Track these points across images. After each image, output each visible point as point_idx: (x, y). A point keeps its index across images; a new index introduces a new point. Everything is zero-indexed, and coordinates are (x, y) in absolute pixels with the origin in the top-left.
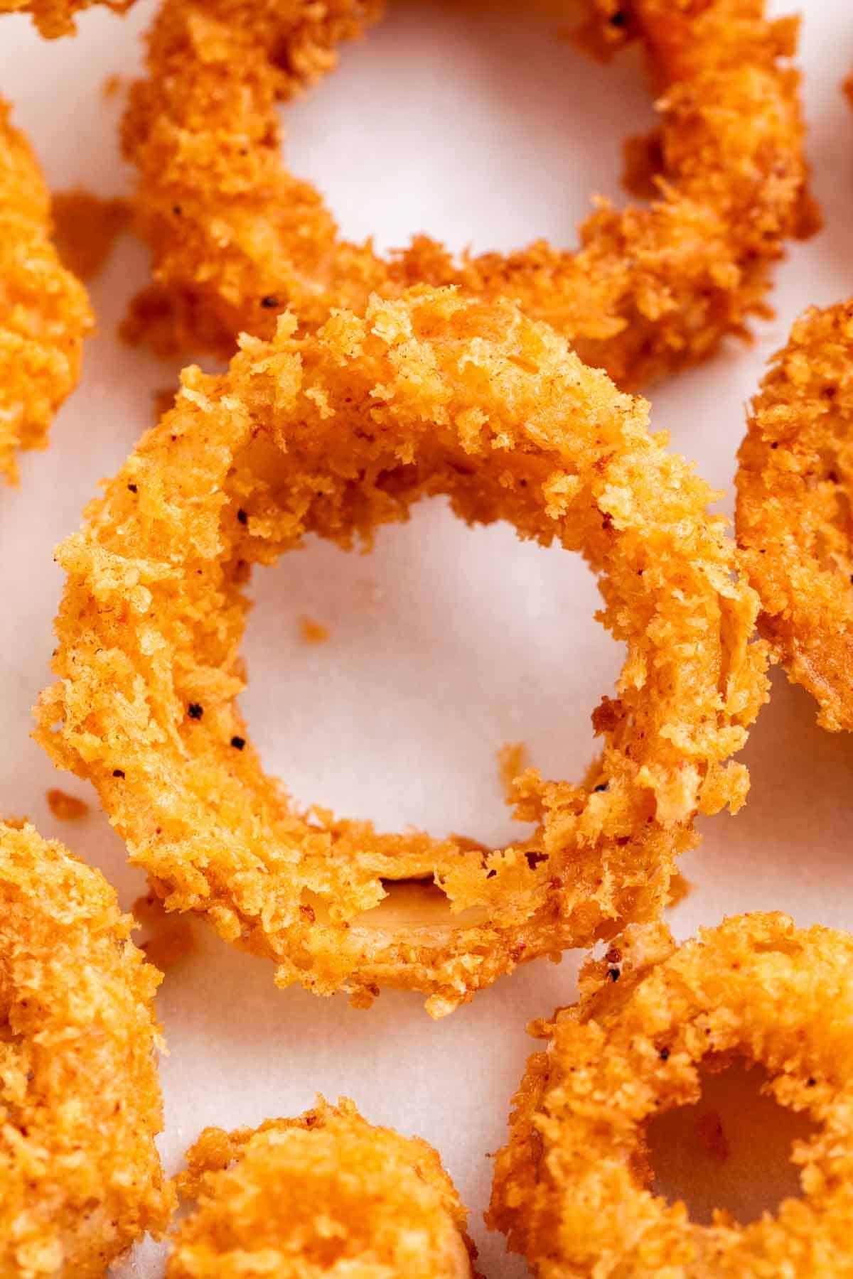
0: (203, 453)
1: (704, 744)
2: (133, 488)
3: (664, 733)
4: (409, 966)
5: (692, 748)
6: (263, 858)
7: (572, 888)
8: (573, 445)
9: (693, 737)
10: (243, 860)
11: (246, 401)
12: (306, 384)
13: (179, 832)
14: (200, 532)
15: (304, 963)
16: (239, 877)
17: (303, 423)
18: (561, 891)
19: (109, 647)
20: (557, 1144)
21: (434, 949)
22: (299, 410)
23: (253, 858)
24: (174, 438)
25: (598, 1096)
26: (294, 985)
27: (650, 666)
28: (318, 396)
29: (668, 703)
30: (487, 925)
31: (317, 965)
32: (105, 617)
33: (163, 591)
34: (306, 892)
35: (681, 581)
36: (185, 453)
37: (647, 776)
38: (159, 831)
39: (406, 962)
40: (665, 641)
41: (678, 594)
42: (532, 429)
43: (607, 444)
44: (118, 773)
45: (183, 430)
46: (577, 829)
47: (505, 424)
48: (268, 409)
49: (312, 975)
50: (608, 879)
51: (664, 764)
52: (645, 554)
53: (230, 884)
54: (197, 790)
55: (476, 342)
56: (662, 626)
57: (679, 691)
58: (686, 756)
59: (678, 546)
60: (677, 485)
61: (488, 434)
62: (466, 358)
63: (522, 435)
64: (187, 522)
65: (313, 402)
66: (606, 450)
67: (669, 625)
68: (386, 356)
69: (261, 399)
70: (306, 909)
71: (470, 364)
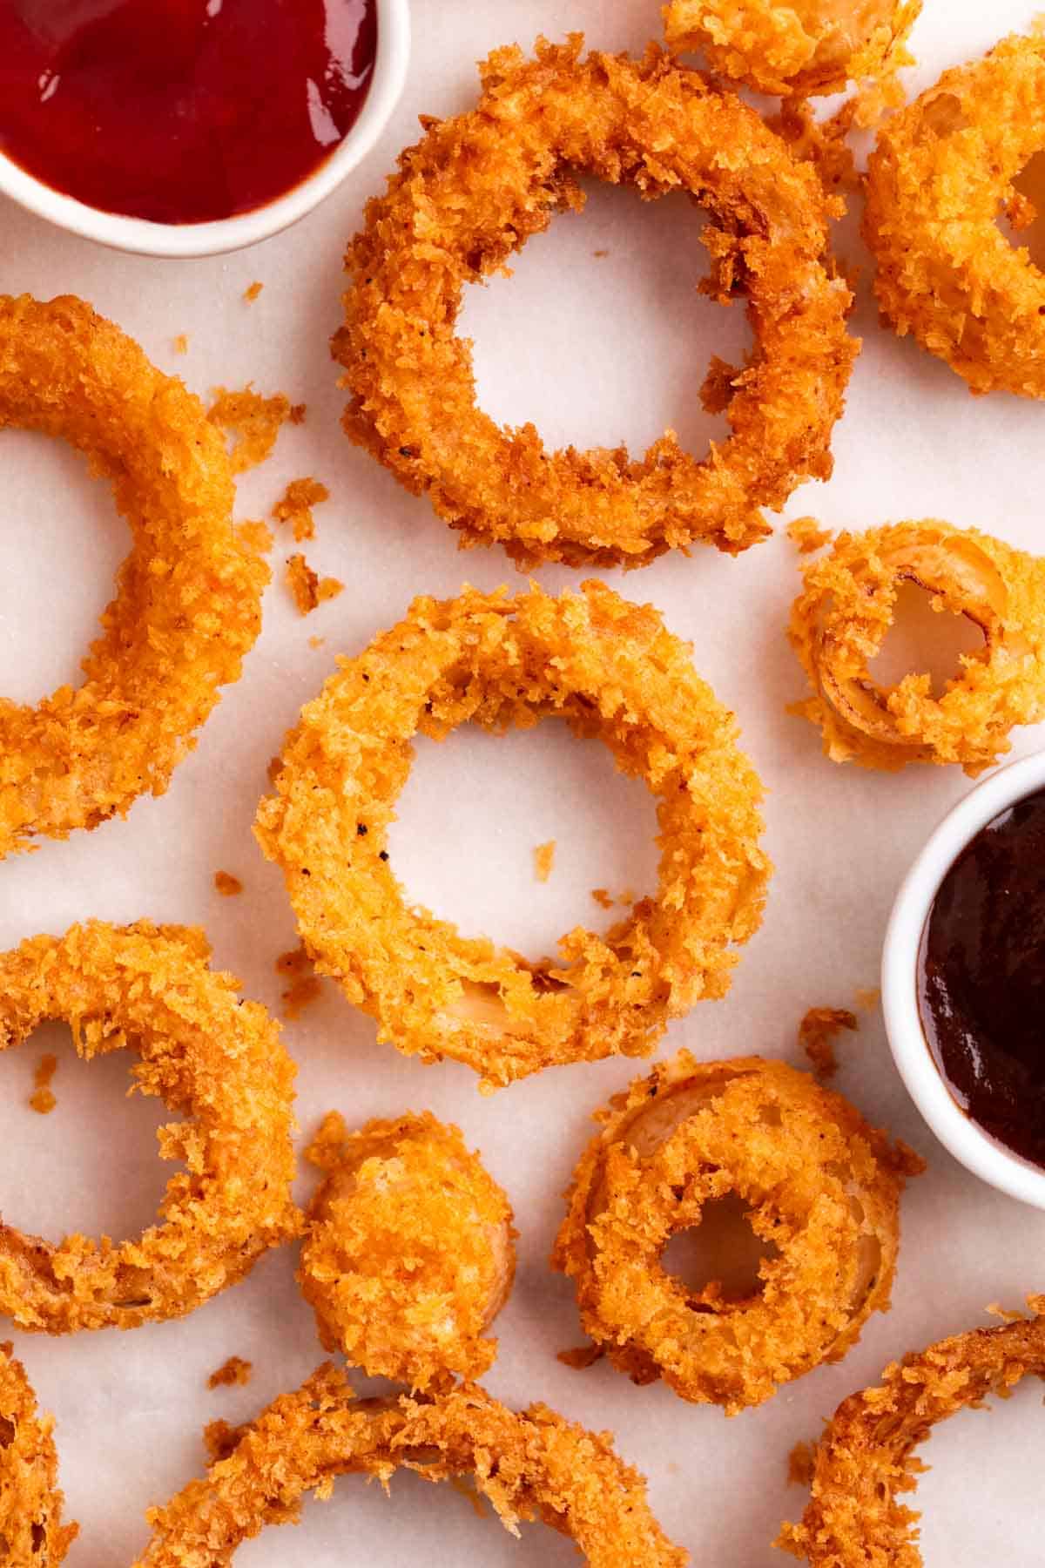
0: (420, 665)
1: (712, 959)
2: (366, 677)
3: (687, 944)
4: (470, 1051)
5: (704, 962)
6: (390, 952)
7: (595, 1029)
8: (678, 733)
9: (706, 950)
10: (375, 950)
11: (461, 639)
12: (506, 639)
13: (336, 921)
14: (404, 718)
15: (400, 1031)
16: (370, 962)
17: (494, 662)
18: (587, 1029)
19: (324, 787)
20: (601, 1251)
21: (489, 1042)
22: (494, 654)
23: (383, 950)
24: (402, 649)
25: (631, 1221)
26: (389, 1043)
27: (687, 894)
28: (512, 648)
29: (694, 923)
30: (531, 1041)
31: (409, 1034)
32: (327, 767)
33: (368, 753)
34: (411, 980)
35: (727, 845)
36: (408, 659)
37: (670, 974)
38: (323, 916)
39: (468, 1046)
40: (703, 883)
41: (723, 857)
42: (653, 716)
43: (702, 738)
44: (306, 872)
45: (412, 646)
46: (611, 992)
47: (636, 705)
48: (473, 648)
49: (403, 1040)
50: (621, 1030)
51: (682, 966)
52: (707, 822)
53: (364, 964)
54: (352, 891)
55: (631, 642)
56: (705, 873)
57: (704, 918)
58: (698, 965)
59: (732, 824)
60: (740, 777)
61: (622, 710)
62: (621, 652)
63: (644, 715)
64: (397, 711)
65: (506, 652)
66: (702, 744)
67: (710, 874)
68: (567, 637)
69: (472, 639)
70: (409, 993)
71: (623, 658)
